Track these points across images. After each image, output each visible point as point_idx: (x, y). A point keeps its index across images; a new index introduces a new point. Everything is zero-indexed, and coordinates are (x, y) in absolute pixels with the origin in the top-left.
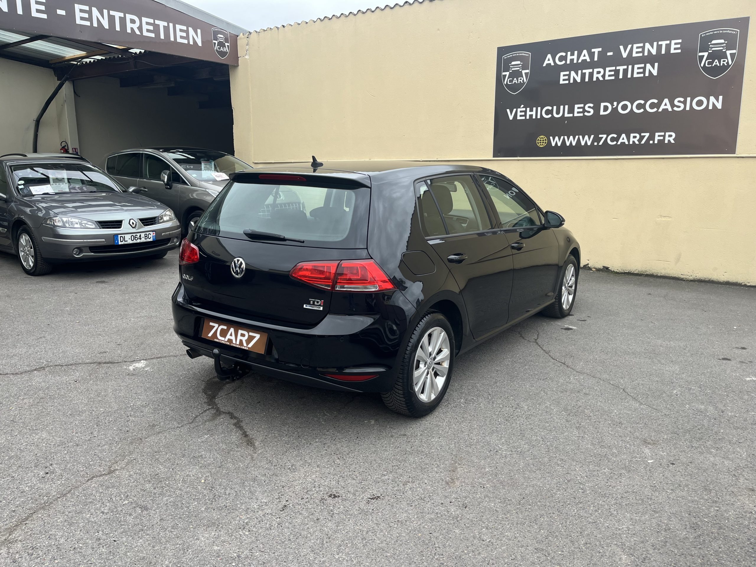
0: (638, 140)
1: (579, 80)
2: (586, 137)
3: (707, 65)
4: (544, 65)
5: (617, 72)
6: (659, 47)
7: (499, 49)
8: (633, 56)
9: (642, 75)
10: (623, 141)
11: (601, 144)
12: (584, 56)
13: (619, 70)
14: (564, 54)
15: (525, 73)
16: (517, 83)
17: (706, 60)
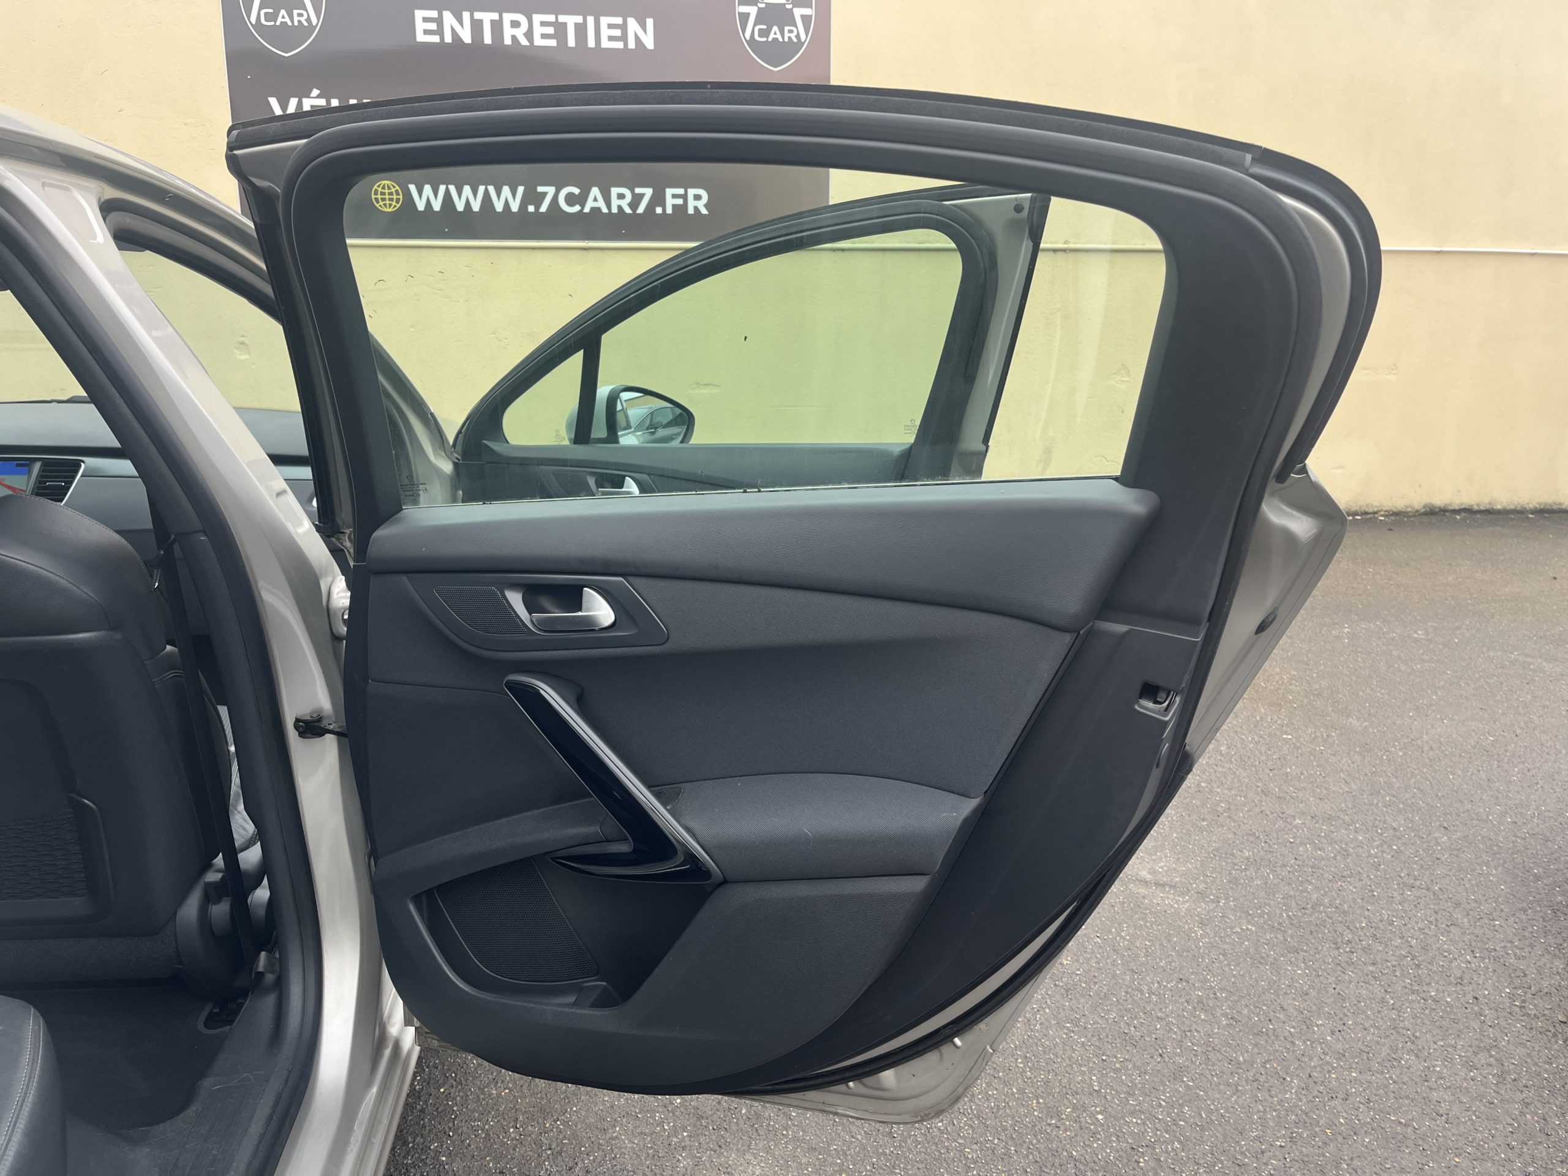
0: (630, 205)
1: (466, 36)
2: (506, 190)
3: (757, 37)
5: (560, 29)
9: (620, 45)
10: (595, 205)
11: (543, 208)
13: (565, 24)
16: (290, 24)
17: (754, 26)
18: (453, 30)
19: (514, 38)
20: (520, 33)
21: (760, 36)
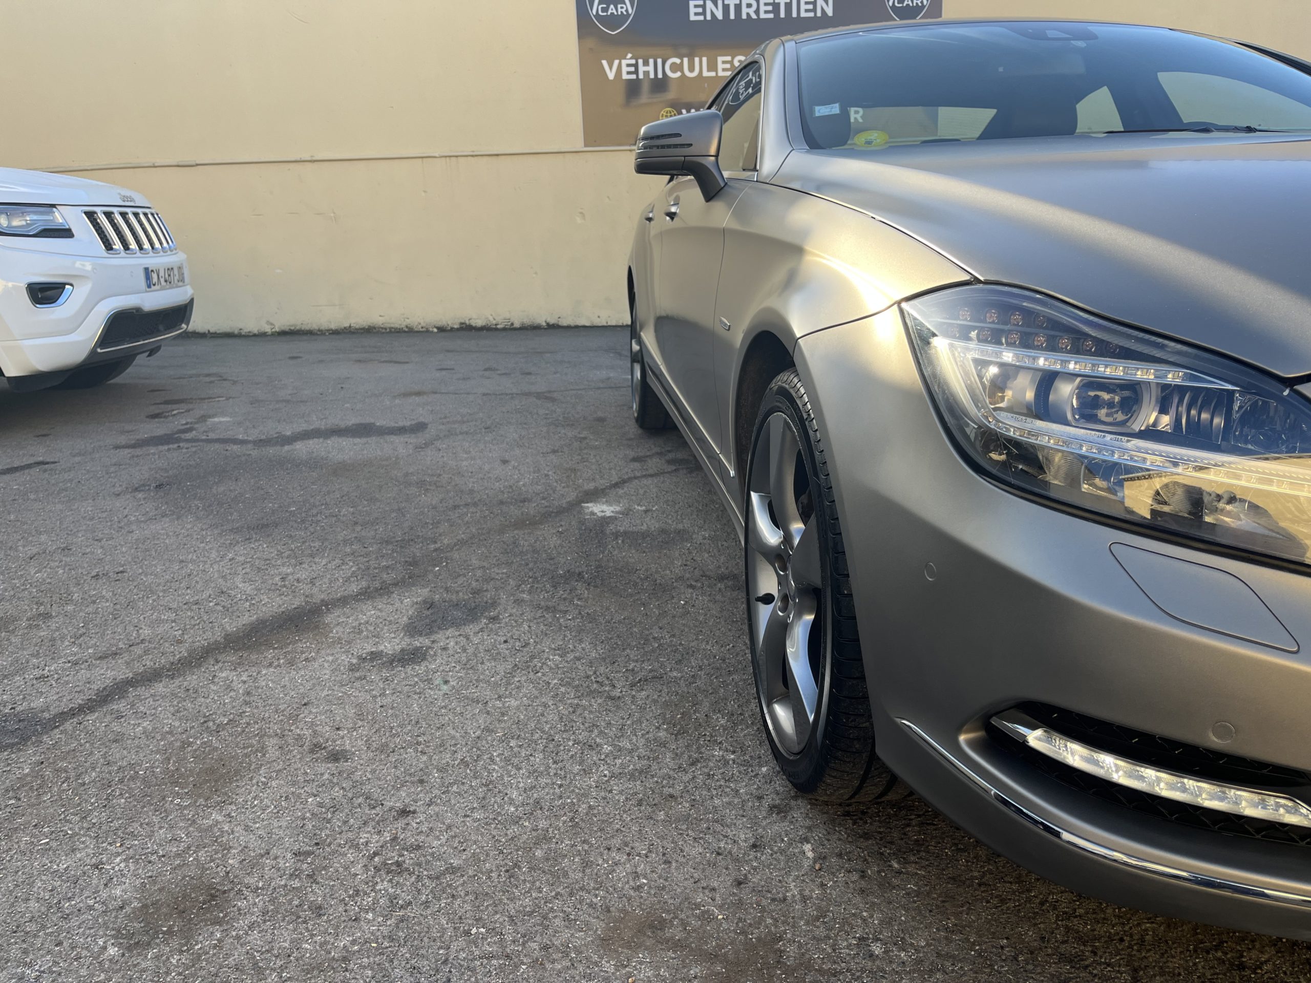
1: (719, 15)
3: (896, 4)
5: (776, 6)
9: (811, 13)
13: (779, 4)
16: (616, 13)
18: (712, 13)
19: (748, 14)
20: (751, 11)
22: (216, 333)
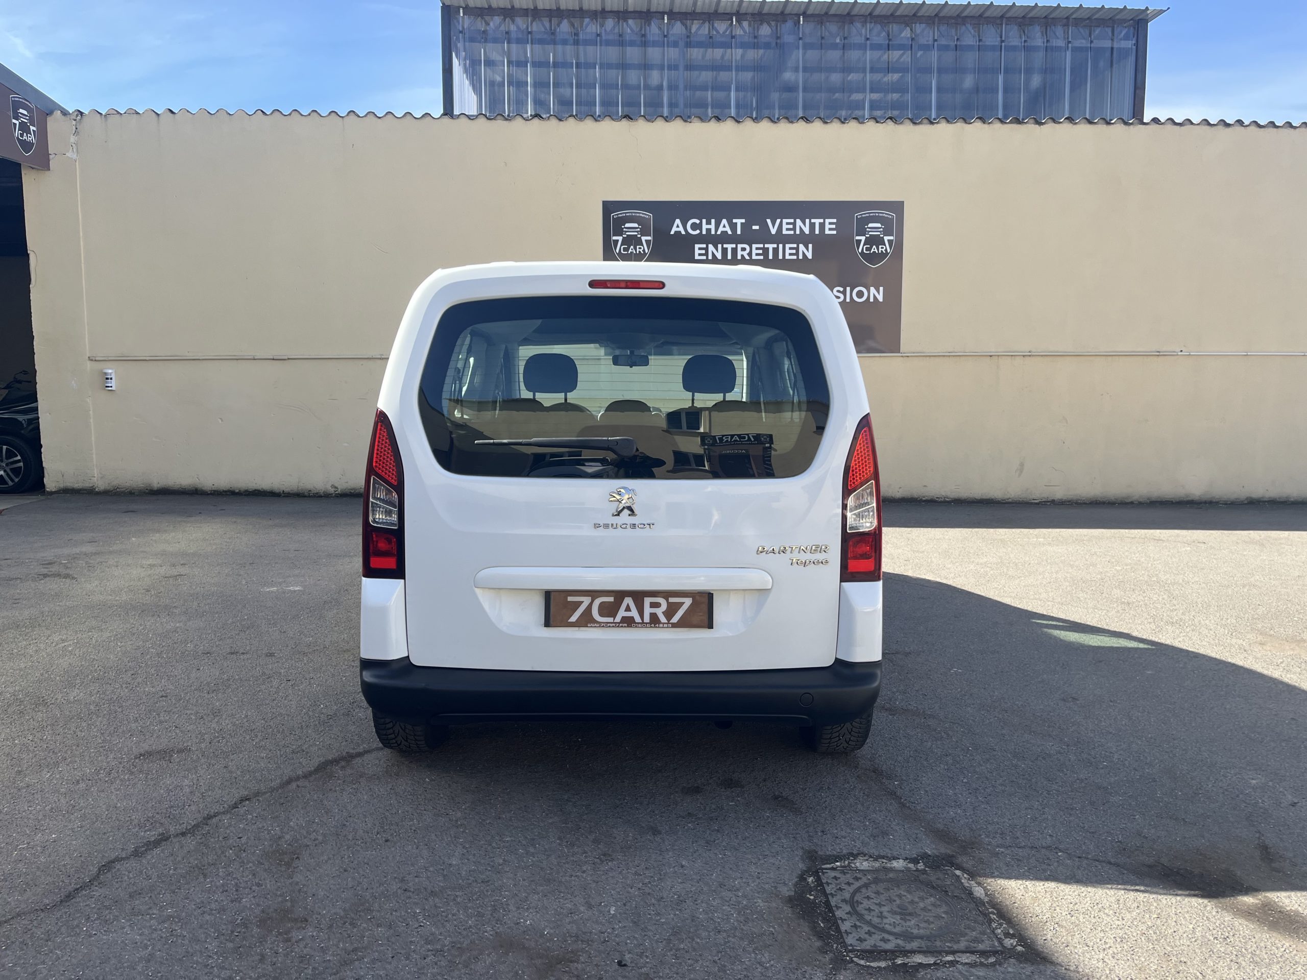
1: (719, 256)
3: (865, 251)
4: (672, 233)
5: (766, 251)
6: (812, 226)
7: (605, 204)
8: (784, 233)
9: (795, 257)
12: (724, 226)
13: (768, 248)
14: (698, 221)
15: (646, 240)
16: (634, 252)
17: (864, 245)
19: (742, 256)
20: (745, 253)
21: (866, 251)
22: (289, 493)
